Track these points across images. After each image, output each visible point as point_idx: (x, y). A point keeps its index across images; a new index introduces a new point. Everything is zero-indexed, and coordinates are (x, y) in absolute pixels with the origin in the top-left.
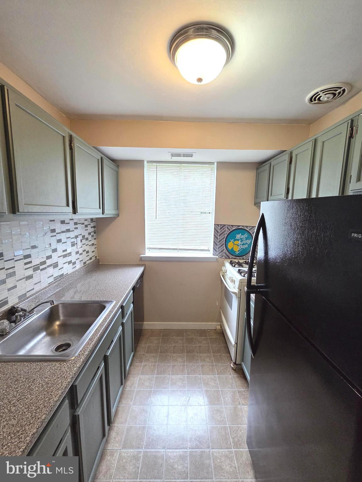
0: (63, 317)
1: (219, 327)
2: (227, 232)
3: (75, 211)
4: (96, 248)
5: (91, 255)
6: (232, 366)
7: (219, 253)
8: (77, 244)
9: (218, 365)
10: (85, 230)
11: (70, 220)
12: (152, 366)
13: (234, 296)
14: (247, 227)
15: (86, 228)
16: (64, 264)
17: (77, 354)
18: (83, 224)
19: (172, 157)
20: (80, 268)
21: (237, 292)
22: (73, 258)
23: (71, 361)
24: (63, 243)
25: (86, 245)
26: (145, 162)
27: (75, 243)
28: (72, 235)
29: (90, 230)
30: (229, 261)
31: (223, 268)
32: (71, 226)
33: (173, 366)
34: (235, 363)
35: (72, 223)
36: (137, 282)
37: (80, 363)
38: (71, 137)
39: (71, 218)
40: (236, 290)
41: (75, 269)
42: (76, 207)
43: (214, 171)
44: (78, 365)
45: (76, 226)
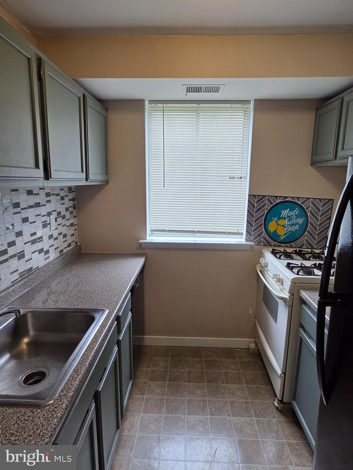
0: (34, 332)
1: (252, 346)
2: (268, 207)
3: (47, 175)
4: (76, 229)
5: (69, 239)
6: (277, 405)
7: (255, 238)
8: (50, 224)
9: (254, 402)
10: (62, 204)
11: (40, 189)
12: (158, 400)
13: (281, 302)
14: (298, 198)
15: (63, 202)
16: (33, 253)
17: (56, 396)
18: (58, 195)
19: (187, 93)
20: (55, 259)
21: (288, 297)
22: (45, 244)
23: (48, 407)
24: (31, 223)
25: (63, 226)
26: (147, 103)
27: (48, 222)
28: (43, 211)
29: (68, 203)
30: (271, 249)
31: (262, 261)
32: (42, 199)
33: (190, 401)
34: (281, 401)
35: (42, 193)
36: (137, 281)
37: (63, 411)
38: (39, 60)
39: (41, 185)
40: (286, 295)
41: (48, 261)
42: (49, 169)
43: (250, 114)
44: (59, 415)
45: (48, 199)
